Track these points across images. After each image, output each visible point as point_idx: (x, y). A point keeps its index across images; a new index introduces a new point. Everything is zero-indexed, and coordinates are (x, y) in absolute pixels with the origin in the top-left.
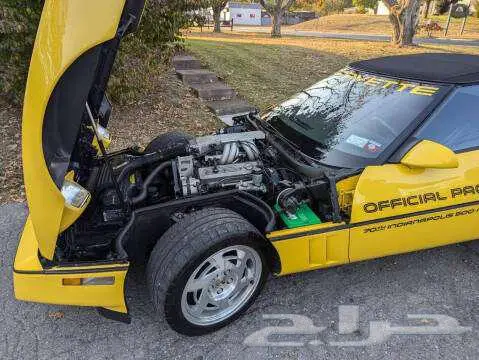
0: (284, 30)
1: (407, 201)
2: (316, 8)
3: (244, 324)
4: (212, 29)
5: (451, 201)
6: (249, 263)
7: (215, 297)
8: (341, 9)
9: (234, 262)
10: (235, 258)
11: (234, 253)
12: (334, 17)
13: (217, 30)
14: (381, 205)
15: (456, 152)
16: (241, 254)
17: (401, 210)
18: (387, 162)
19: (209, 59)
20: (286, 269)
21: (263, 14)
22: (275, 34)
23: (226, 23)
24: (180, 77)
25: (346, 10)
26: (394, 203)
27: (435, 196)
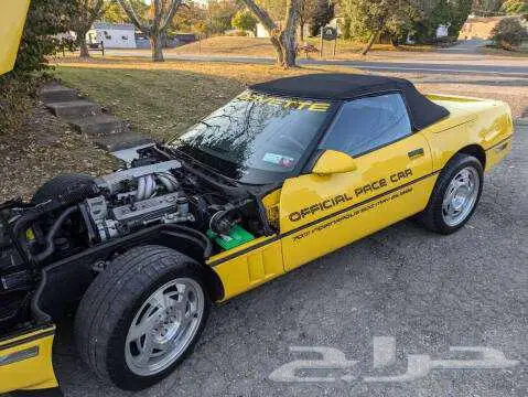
0: (166, 54)
1: (323, 206)
2: (195, 30)
3: (194, 362)
4: (77, 53)
5: (356, 200)
6: (190, 296)
7: (161, 340)
8: (222, 31)
9: (175, 297)
10: (175, 293)
11: (174, 288)
12: (216, 39)
13: (85, 54)
14: (304, 213)
15: (354, 157)
16: (181, 288)
17: (319, 214)
18: (301, 174)
19: (85, 89)
20: (229, 292)
21: (137, 36)
22: (157, 58)
23: (94, 47)
24: (52, 111)
25: (227, 33)
26: (313, 209)
27: (344, 198)
